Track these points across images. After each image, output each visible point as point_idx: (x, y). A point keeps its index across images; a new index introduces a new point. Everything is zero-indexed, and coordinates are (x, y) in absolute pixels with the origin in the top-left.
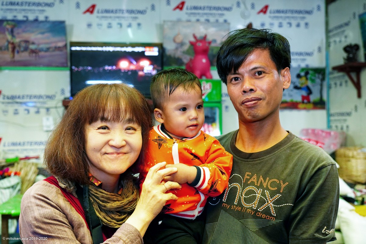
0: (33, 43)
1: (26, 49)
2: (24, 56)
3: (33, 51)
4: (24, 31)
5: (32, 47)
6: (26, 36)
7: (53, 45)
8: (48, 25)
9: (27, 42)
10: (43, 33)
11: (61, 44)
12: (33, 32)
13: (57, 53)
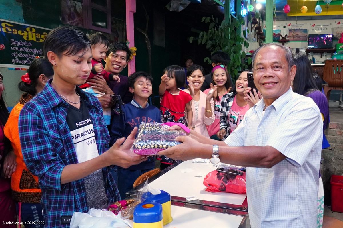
0: (299, 35)
1: (297, 36)
2: (296, 38)
3: (298, 37)
4: (297, 32)
5: (298, 36)
6: (297, 33)
7: (304, 35)
8: (303, 30)
9: (297, 35)
10: (301, 32)
11: (306, 35)
12: (299, 32)
13: (305, 37)
